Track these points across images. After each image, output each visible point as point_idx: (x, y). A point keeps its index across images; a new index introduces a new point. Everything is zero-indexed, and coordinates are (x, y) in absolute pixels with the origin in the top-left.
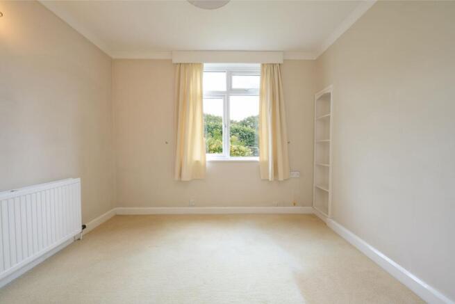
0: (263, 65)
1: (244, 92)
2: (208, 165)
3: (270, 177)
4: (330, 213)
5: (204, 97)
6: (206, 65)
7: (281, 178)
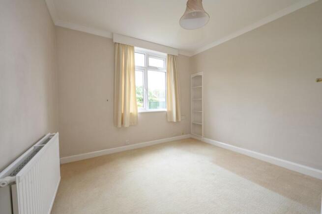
0: (168, 55)
1: (155, 69)
2: (139, 115)
3: (175, 120)
4: (203, 135)
5: (136, 69)
6: (136, 48)
7: (180, 120)
